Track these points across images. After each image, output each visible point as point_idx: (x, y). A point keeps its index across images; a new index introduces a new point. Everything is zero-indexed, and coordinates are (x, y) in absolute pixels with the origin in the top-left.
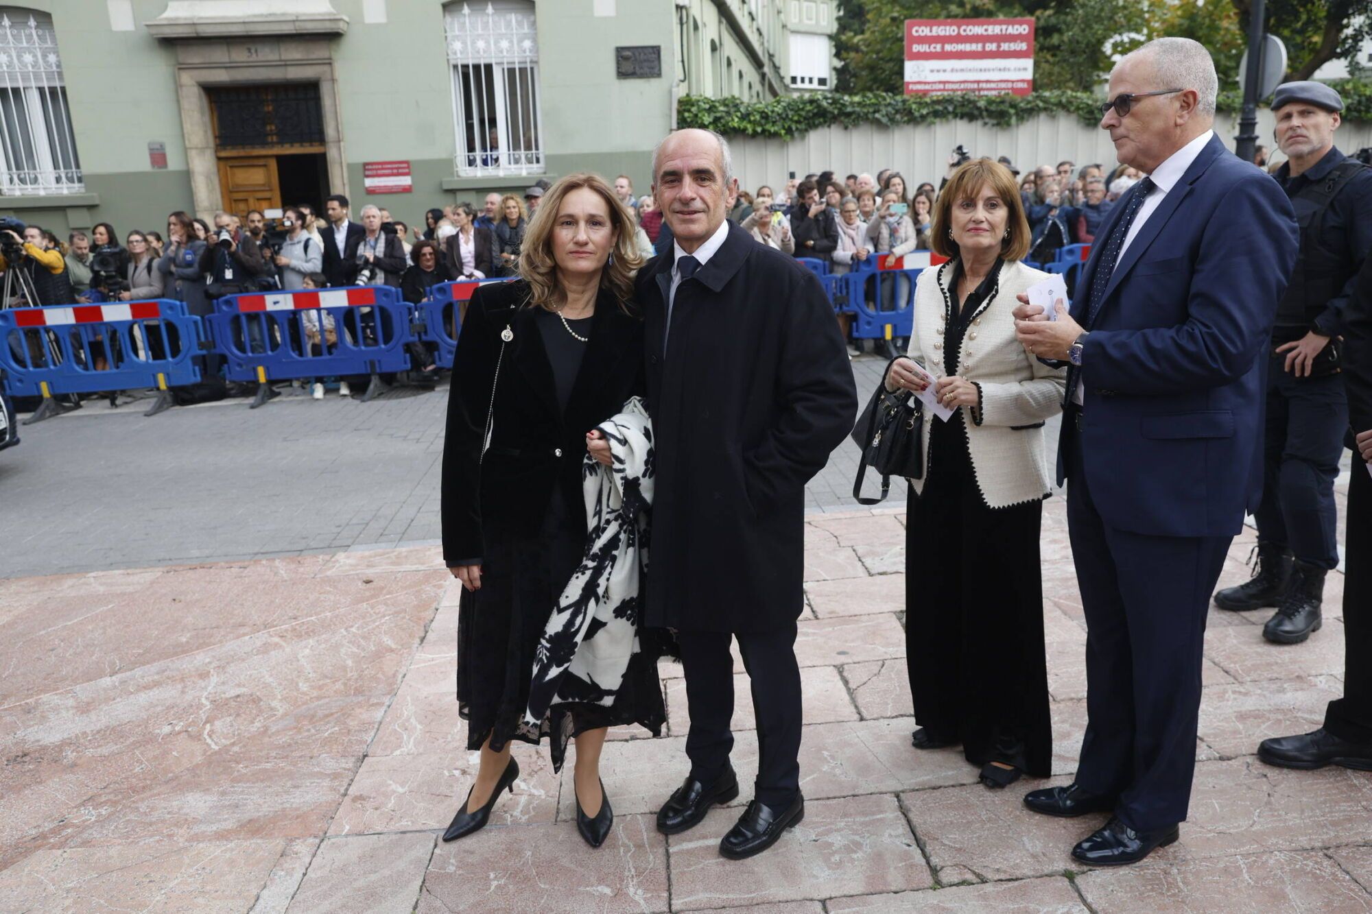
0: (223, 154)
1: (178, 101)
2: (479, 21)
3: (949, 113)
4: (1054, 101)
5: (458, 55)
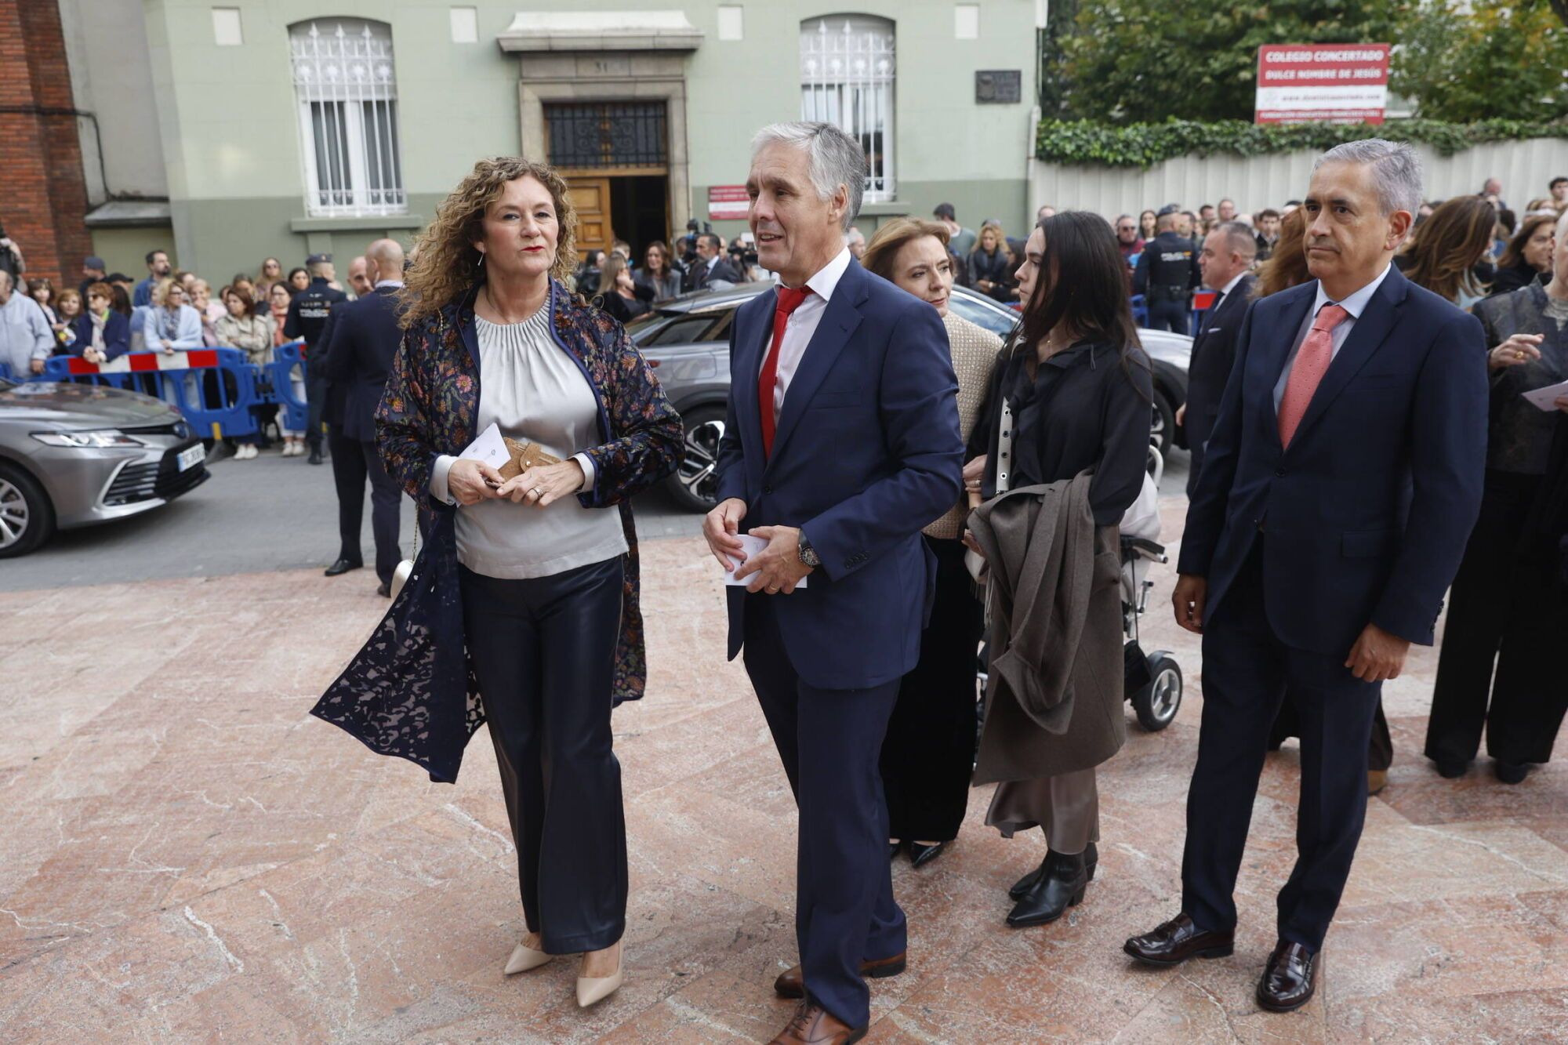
1: (518, 118)
2: (836, 39)
3: (1305, 143)
4: (1411, 130)
5: (813, 75)
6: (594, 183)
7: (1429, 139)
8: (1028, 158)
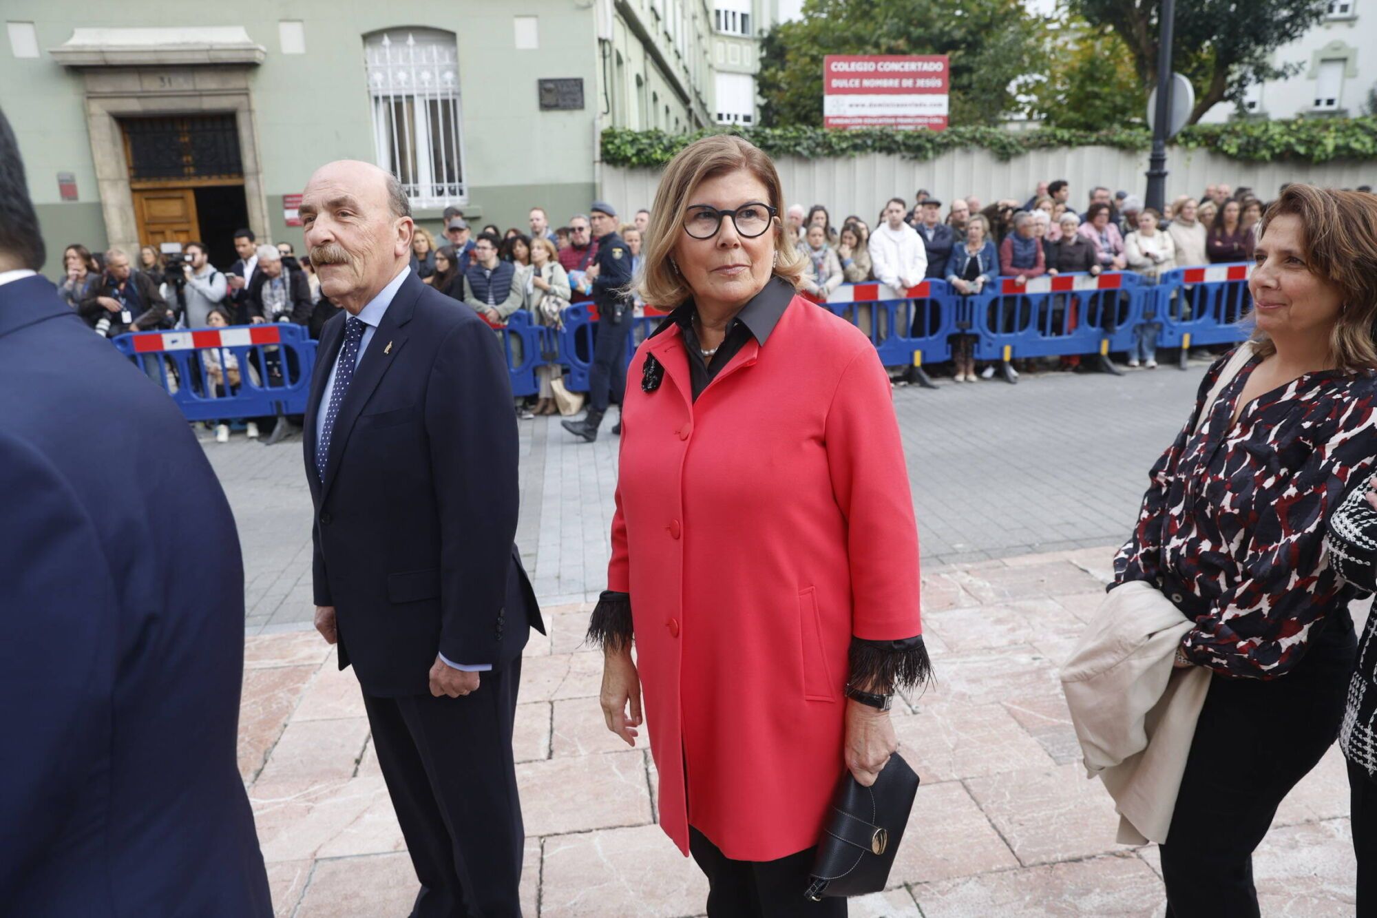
0: (138, 186)
1: (88, 131)
2: (400, 52)
3: (868, 146)
4: (968, 135)
5: (380, 86)
6: (178, 194)
7: (986, 144)
8: (594, 162)
